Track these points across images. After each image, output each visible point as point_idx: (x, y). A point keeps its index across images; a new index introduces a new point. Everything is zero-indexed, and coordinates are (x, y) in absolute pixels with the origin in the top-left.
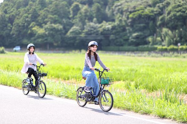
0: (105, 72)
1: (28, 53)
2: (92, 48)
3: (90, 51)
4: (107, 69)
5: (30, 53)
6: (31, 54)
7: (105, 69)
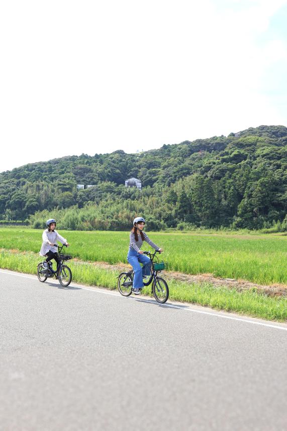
0: (157, 255)
1: (47, 230)
2: (139, 226)
3: (136, 229)
4: (159, 250)
5: (49, 230)
6: (51, 231)
7: (157, 251)
